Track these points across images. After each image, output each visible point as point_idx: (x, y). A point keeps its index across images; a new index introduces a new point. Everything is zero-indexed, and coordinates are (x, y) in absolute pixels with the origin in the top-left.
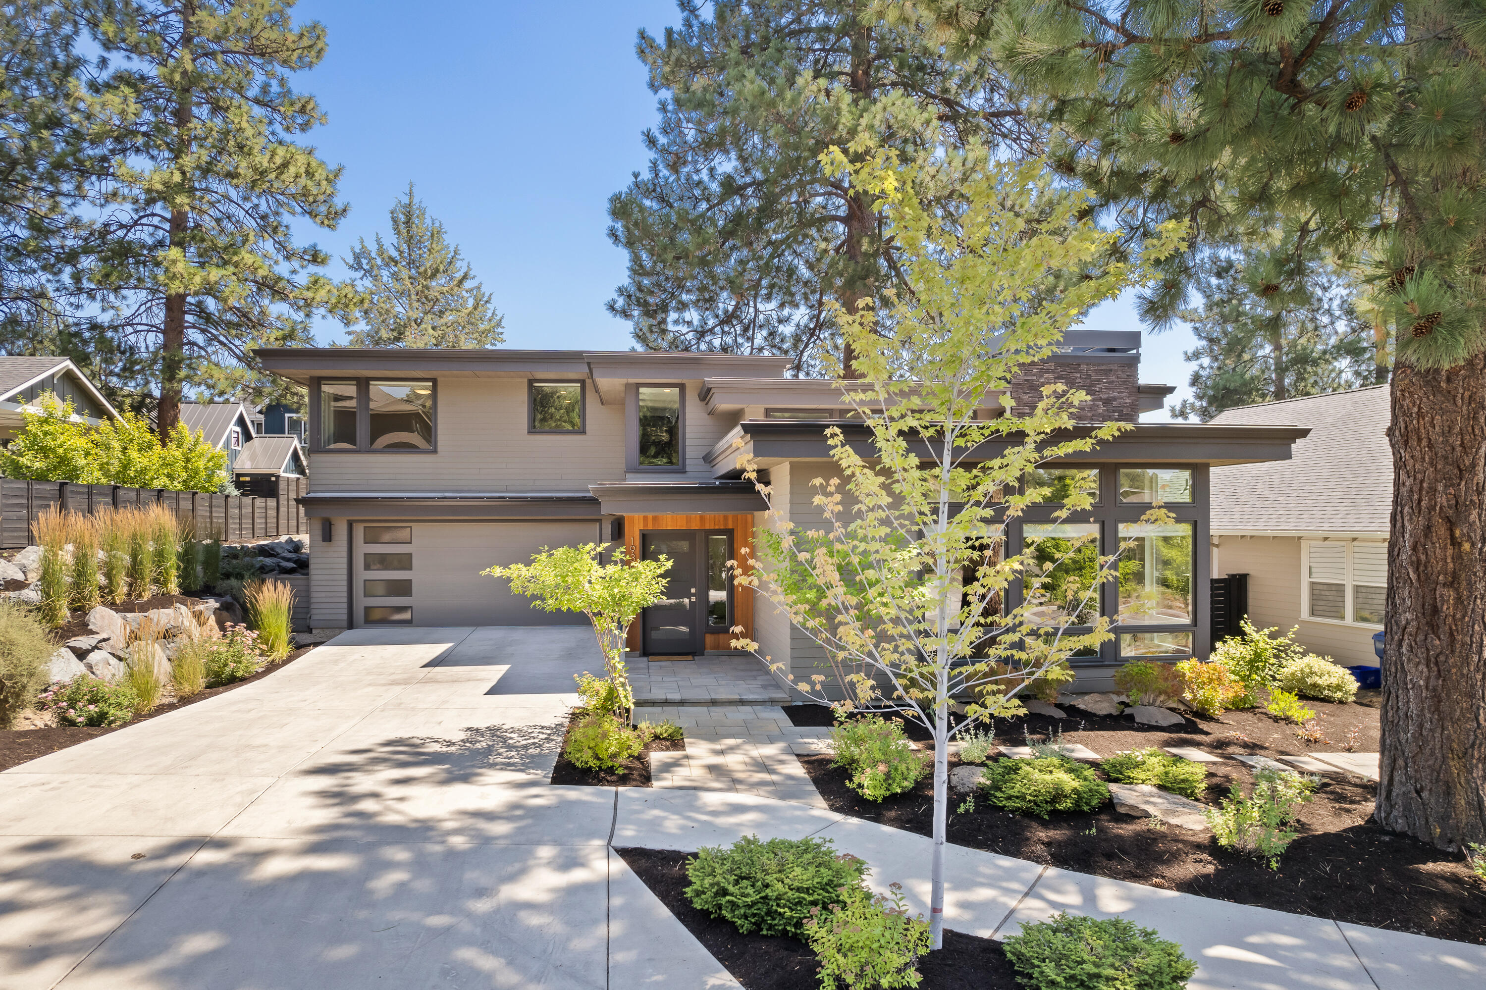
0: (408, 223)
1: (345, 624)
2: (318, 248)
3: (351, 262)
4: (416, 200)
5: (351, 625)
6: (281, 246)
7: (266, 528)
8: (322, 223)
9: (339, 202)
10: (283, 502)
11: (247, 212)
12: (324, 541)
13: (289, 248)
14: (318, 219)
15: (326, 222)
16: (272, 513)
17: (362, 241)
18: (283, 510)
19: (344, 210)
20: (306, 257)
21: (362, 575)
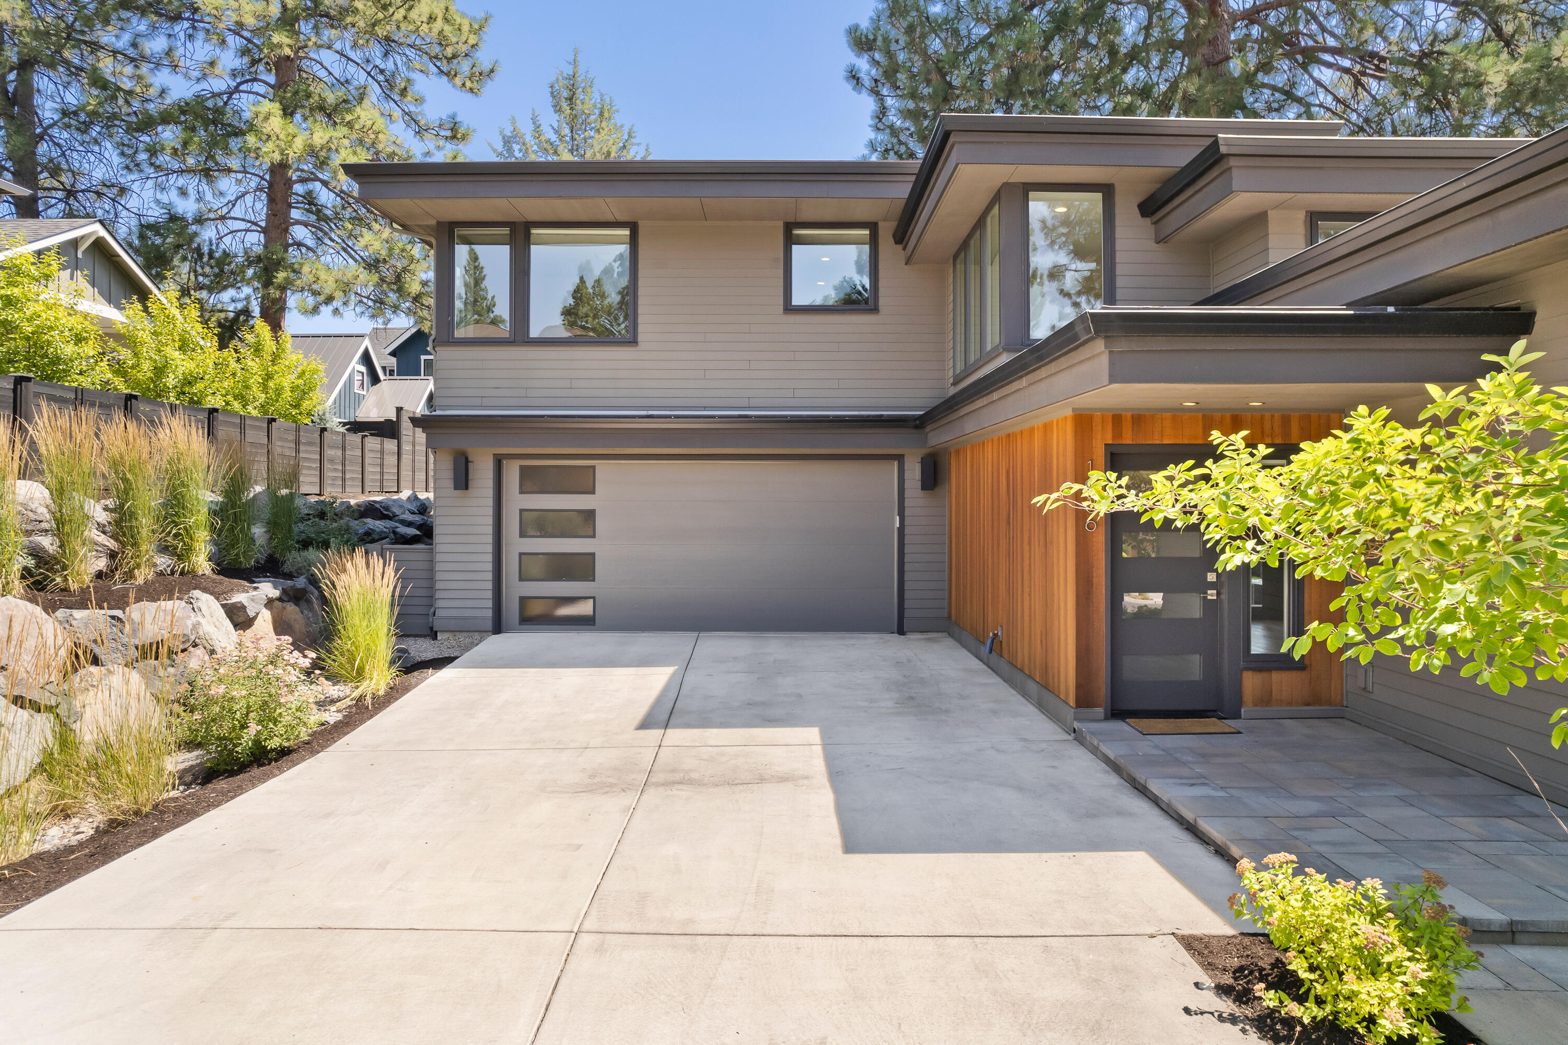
0: (570, 99)
1: (489, 625)
2: (458, 119)
3: (500, 149)
4: (581, 71)
5: (498, 628)
6: (411, 119)
7: (382, 481)
8: (464, 85)
9: (484, 59)
10: (406, 447)
11: (369, 73)
12: (456, 487)
13: (422, 123)
14: (458, 81)
15: (468, 84)
16: (391, 460)
17: (513, 120)
18: (406, 459)
19: (492, 71)
20: (442, 133)
21: (515, 545)
